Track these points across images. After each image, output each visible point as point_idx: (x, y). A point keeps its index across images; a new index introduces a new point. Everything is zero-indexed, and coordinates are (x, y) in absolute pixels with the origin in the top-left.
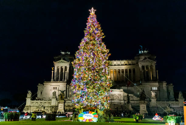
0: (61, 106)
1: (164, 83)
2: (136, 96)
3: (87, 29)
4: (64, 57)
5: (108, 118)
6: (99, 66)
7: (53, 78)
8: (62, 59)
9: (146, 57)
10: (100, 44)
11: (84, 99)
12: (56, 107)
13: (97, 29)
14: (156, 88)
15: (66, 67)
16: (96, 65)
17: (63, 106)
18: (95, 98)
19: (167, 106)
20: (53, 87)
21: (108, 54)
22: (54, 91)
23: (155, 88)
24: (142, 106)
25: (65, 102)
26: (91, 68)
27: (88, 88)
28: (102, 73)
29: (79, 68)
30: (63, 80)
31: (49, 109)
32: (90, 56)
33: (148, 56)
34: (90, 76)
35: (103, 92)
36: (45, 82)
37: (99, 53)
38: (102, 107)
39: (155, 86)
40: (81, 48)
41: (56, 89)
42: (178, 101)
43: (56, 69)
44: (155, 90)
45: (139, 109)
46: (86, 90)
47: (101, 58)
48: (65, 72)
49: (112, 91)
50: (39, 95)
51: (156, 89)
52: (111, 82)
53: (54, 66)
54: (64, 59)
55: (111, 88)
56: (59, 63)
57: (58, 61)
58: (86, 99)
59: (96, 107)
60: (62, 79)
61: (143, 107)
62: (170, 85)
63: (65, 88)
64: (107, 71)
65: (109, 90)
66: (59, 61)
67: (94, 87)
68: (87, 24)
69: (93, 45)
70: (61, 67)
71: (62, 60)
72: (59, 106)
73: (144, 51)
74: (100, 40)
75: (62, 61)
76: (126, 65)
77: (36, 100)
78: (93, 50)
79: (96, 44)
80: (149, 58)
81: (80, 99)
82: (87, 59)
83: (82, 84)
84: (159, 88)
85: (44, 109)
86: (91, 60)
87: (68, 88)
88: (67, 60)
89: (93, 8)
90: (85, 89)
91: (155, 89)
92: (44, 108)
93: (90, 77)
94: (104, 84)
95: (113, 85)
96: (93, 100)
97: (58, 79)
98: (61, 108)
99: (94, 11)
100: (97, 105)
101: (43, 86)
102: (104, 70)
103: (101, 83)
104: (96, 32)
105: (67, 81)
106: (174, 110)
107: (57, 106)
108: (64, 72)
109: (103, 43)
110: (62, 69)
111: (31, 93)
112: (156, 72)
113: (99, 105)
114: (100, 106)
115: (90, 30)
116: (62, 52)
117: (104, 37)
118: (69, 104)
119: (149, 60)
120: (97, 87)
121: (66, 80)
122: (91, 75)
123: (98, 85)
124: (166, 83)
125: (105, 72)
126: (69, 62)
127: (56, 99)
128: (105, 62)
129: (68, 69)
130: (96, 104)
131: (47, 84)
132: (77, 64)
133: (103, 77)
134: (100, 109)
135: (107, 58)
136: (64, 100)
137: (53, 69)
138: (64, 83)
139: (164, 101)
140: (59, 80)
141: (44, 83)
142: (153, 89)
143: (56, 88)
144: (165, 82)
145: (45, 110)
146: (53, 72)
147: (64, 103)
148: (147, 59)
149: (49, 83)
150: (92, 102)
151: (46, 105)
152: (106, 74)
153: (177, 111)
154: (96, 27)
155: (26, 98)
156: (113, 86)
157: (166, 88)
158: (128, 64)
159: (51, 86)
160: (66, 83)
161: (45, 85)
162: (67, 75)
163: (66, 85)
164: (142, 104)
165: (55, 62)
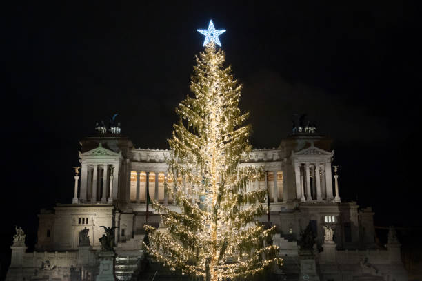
0: (106, 267)
1: (352, 207)
2: (285, 239)
4: (105, 141)
7: (78, 196)
8: (100, 144)
9: (309, 141)
14: (333, 218)
15: (110, 165)
17: (112, 266)
19: (361, 263)
20: (80, 219)
22: (83, 228)
23: (330, 217)
30: (104, 199)
33: (315, 140)
36: (57, 205)
39: (330, 214)
41: (87, 223)
42: (385, 249)
43: (84, 170)
44: (332, 224)
45: (300, 270)
48: (109, 180)
50: (42, 237)
51: (334, 222)
53: (80, 165)
54: (105, 146)
56: (92, 155)
57: (91, 152)
60: (101, 196)
61: (309, 266)
62: (365, 210)
63: (111, 220)
66: (94, 150)
70: (99, 165)
71: (100, 148)
72: (101, 265)
73: (304, 128)
75: (99, 152)
76: (259, 161)
77: (38, 251)
80: (316, 145)
84: (340, 218)
87: (117, 219)
91: (330, 222)
97: (92, 197)
98: (105, 270)
101: (52, 215)
105: (114, 201)
106: (377, 272)
108: (105, 178)
110: (100, 171)
111: (23, 233)
112: (333, 180)
116: (99, 128)
119: (316, 149)
121: (110, 200)
124: (358, 206)
126: (118, 152)
129: (116, 171)
137: (77, 171)
138: (108, 208)
139: (355, 250)
140: (94, 199)
141: (55, 208)
142: (326, 222)
143: (87, 219)
144: (355, 203)
146: (77, 178)
147: (112, 259)
148: (313, 147)
149: (68, 208)
151: (64, 263)
153: (383, 274)
155: (12, 248)
157: (357, 218)
158: (265, 160)
159: (75, 216)
160: (112, 208)
161: (56, 213)
162: (113, 188)
163: (111, 213)
164: (305, 259)
165: (82, 152)
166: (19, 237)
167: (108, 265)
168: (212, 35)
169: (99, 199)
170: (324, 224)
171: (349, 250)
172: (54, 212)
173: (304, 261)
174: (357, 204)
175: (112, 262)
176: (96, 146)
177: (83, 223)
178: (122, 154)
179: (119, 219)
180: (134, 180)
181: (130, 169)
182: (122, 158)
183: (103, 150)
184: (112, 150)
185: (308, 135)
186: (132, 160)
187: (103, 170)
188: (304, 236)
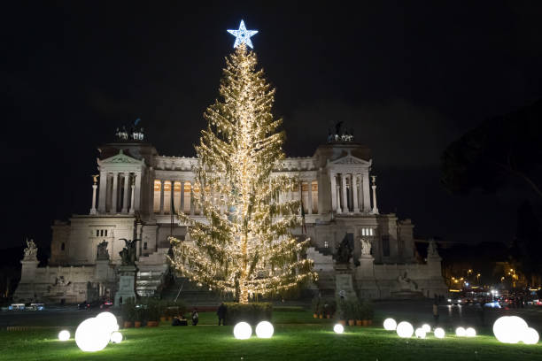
0: (127, 283)
1: (391, 219)
2: (320, 252)
4: (127, 148)
7: (97, 207)
8: (121, 151)
9: (345, 149)
12: (111, 283)
14: (371, 230)
15: (132, 174)
17: (133, 281)
20: (98, 231)
22: (102, 242)
23: (367, 230)
24: (343, 278)
25: (138, 270)
30: (124, 210)
33: (352, 149)
36: (74, 216)
39: (368, 226)
41: (106, 235)
42: (425, 263)
43: (103, 178)
44: (369, 237)
45: (335, 285)
48: (130, 190)
50: (56, 251)
51: (371, 234)
53: (98, 173)
54: (127, 153)
56: (111, 162)
57: (110, 159)
60: (122, 207)
61: (345, 281)
62: (404, 222)
63: (132, 232)
66: (114, 157)
70: (120, 174)
71: (121, 155)
72: (121, 282)
73: (340, 136)
75: (121, 159)
76: (293, 170)
77: (51, 266)
80: (354, 154)
84: (378, 231)
85: (74, 291)
87: (138, 231)
88: (134, 155)
91: (367, 234)
97: (111, 208)
98: (126, 286)
101: (67, 226)
105: (136, 212)
106: (416, 287)
107: (113, 281)
108: (126, 187)
110: (121, 180)
111: (35, 246)
112: (371, 190)
116: (120, 134)
119: (353, 157)
121: (132, 211)
124: (397, 219)
126: (140, 160)
127: (109, 264)
129: (138, 180)
131: (82, 222)
136: (135, 266)
137: (95, 180)
138: (129, 219)
139: (393, 264)
140: (114, 210)
141: (71, 220)
142: (363, 234)
143: (106, 231)
144: (393, 215)
146: (95, 187)
147: (134, 273)
148: (350, 156)
149: (85, 220)
151: (80, 279)
153: (422, 289)
155: (22, 262)
157: (395, 231)
158: (299, 169)
159: (91, 228)
160: (134, 219)
161: (72, 225)
162: (135, 198)
163: (133, 224)
164: (341, 273)
165: (101, 159)
166: (31, 251)
167: (129, 280)
168: (243, 36)
169: (119, 210)
170: (361, 237)
171: (388, 264)
172: (69, 223)
173: (340, 276)
174: (396, 216)
175: (133, 278)
176: (116, 153)
177: (102, 235)
178: (145, 162)
179: (141, 231)
180: (158, 189)
181: (154, 178)
182: (145, 166)
183: (124, 157)
184: (132, 157)
185: (344, 143)
186: (156, 168)
187: (124, 179)
188: (340, 250)
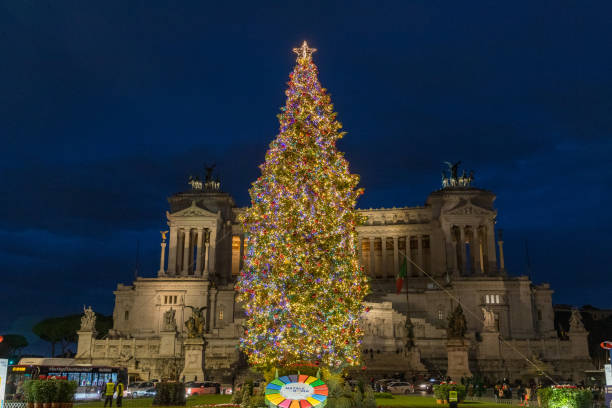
0: (193, 359)
1: (521, 283)
2: (432, 325)
3: (287, 108)
4: (201, 199)
5: (357, 395)
6: (329, 228)
7: (166, 268)
8: (194, 203)
9: (466, 197)
10: (331, 159)
11: (280, 336)
12: (176, 359)
13: (320, 110)
14: (497, 297)
15: (206, 229)
16: (319, 226)
17: (200, 357)
18: (316, 332)
19: (534, 357)
20: (166, 297)
21: (355, 189)
22: (168, 309)
23: (492, 297)
24: (455, 357)
25: (206, 343)
26: (303, 235)
27: (295, 299)
28: (338, 250)
29: (262, 234)
30: (197, 272)
31: (153, 368)
32: (298, 196)
33: (472, 196)
34: (299, 261)
35: (342, 312)
36: (139, 279)
37: (328, 186)
38: (340, 362)
39: (494, 292)
40: (270, 172)
41: (175, 302)
42: (567, 339)
43: (174, 235)
44: (495, 305)
45: (447, 365)
46: (288, 305)
47: (333, 204)
48: (204, 248)
49: (368, 309)
50: (118, 321)
51: (498, 302)
52: (365, 280)
53: (169, 229)
54: (200, 205)
55: (366, 299)
56: (183, 216)
57: (179, 213)
58: (285, 336)
59: (319, 362)
60: (195, 269)
61: (460, 361)
62: (540, 287)
63: (205, 298)
64: (352, 246)
65: (360, 307)
66: (185, 210)
67: (312, 297)
68: (288, 92)
69: (309, 159)
70: (192, 229)
71: (193, 208)
72: (187, 357)
73: (457, 180)
74: (329, 144)
75: (192, 212)
76: (400, 223)
77: (111, 338)
78: (307, 177)
79: (319, 158)
80: (474, 202)
81: (268, 335)
82: (288, 204)
83: (273, 285)
84: (506, 299)
85: (136, 368)
86: (302, 208)
87: (213, 297)
88: (209, 207)
89: (305, 44)
90: (283, 303)
91: (493, 302)
92: (137, 363)
93: (300, 265)
94: (343, 286)
95: (371, 289)
96: (310, 339)
97: (182, 269)
98: (192, 363)
99: (308, 52)
100: (322, 353)
101: (132, 291)
102: (343, 241)
103: (334, 283)
104: (317, 118)
105: (210, 275)
106: (556, 370)
107: (179, 356)
108: (199, 245)
109: (339, 156)
110: (193, 236)
111: (93, 314)
112: (497, 248)
113: (327, 353)
114: (331, 358)
115: (298, 111)
116: (193, 183)
117: (340, 136)
118: (217, 351)
119: (473, 206)
120: (322, 296)
121: (205, 273)
122: (303, 259)
123: (326, 291)
124: (530, 282)
125: (347, 248)
126: (217, 213)
127: (176, 336)
128: (344, 217)
129: (213, 236)
130: (318, 350)
131: (146, 287)
132: (256, 222)
133: (340, 263)
134: (330, 368)
135: (353, 203)
136: (204, 339)
137: (164, 237)
138: (202, 284)
140: (185, 272)
141: (135, 283)
142: (488, 302)
143: (176, 297)
144: (526, 278)
145: (139, 371)
146: (164, 245)
147: (201, 348)
148: (469, 205)
149: (153, 284)
150: (305, 344)
151: (144, 354)
152: (350, 256)
153: (564, 372)
154: (316, 102)
155: (78, 333)
156: (371, 292)
157: (529, 297)
158: (406, 221)
159: (159, 293)
160: (207, 283)
161: (137, 289)
162: (209, 258)
163: (205, 289)
164: (454, 351)
165: (170, 213)
166: (89, 321)
167: (196, 356)
169: (191, 272)
170: (483, 305)
172: (133, 289)
173: (452, 353)
174: (530, 279)
175: (201, 353)
176: (190, 205)
177: (171, 302)
178: (221, 214)
179: (216, 296)
180: (237, 248)
181: (231, 236)
182: (221, 220)
183: (197, 209)
184: (207, 209)
185: (462, 189)
186: (233, 223)
187: (197, 235)
